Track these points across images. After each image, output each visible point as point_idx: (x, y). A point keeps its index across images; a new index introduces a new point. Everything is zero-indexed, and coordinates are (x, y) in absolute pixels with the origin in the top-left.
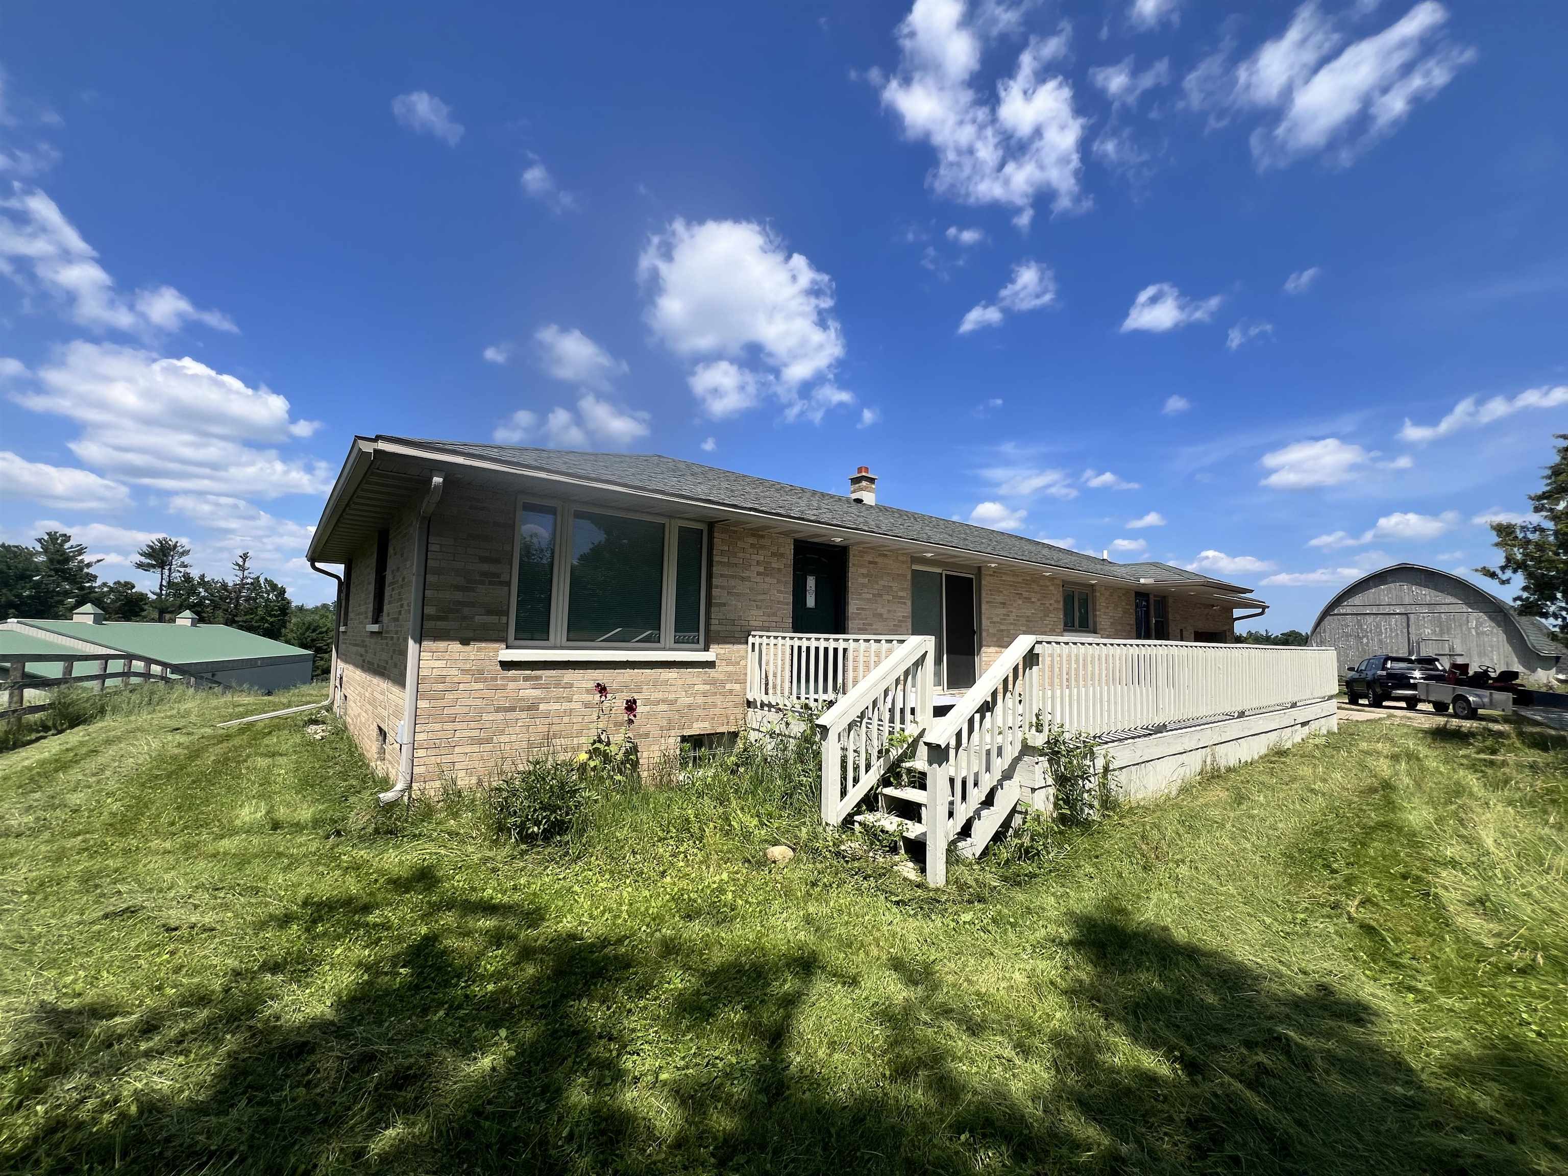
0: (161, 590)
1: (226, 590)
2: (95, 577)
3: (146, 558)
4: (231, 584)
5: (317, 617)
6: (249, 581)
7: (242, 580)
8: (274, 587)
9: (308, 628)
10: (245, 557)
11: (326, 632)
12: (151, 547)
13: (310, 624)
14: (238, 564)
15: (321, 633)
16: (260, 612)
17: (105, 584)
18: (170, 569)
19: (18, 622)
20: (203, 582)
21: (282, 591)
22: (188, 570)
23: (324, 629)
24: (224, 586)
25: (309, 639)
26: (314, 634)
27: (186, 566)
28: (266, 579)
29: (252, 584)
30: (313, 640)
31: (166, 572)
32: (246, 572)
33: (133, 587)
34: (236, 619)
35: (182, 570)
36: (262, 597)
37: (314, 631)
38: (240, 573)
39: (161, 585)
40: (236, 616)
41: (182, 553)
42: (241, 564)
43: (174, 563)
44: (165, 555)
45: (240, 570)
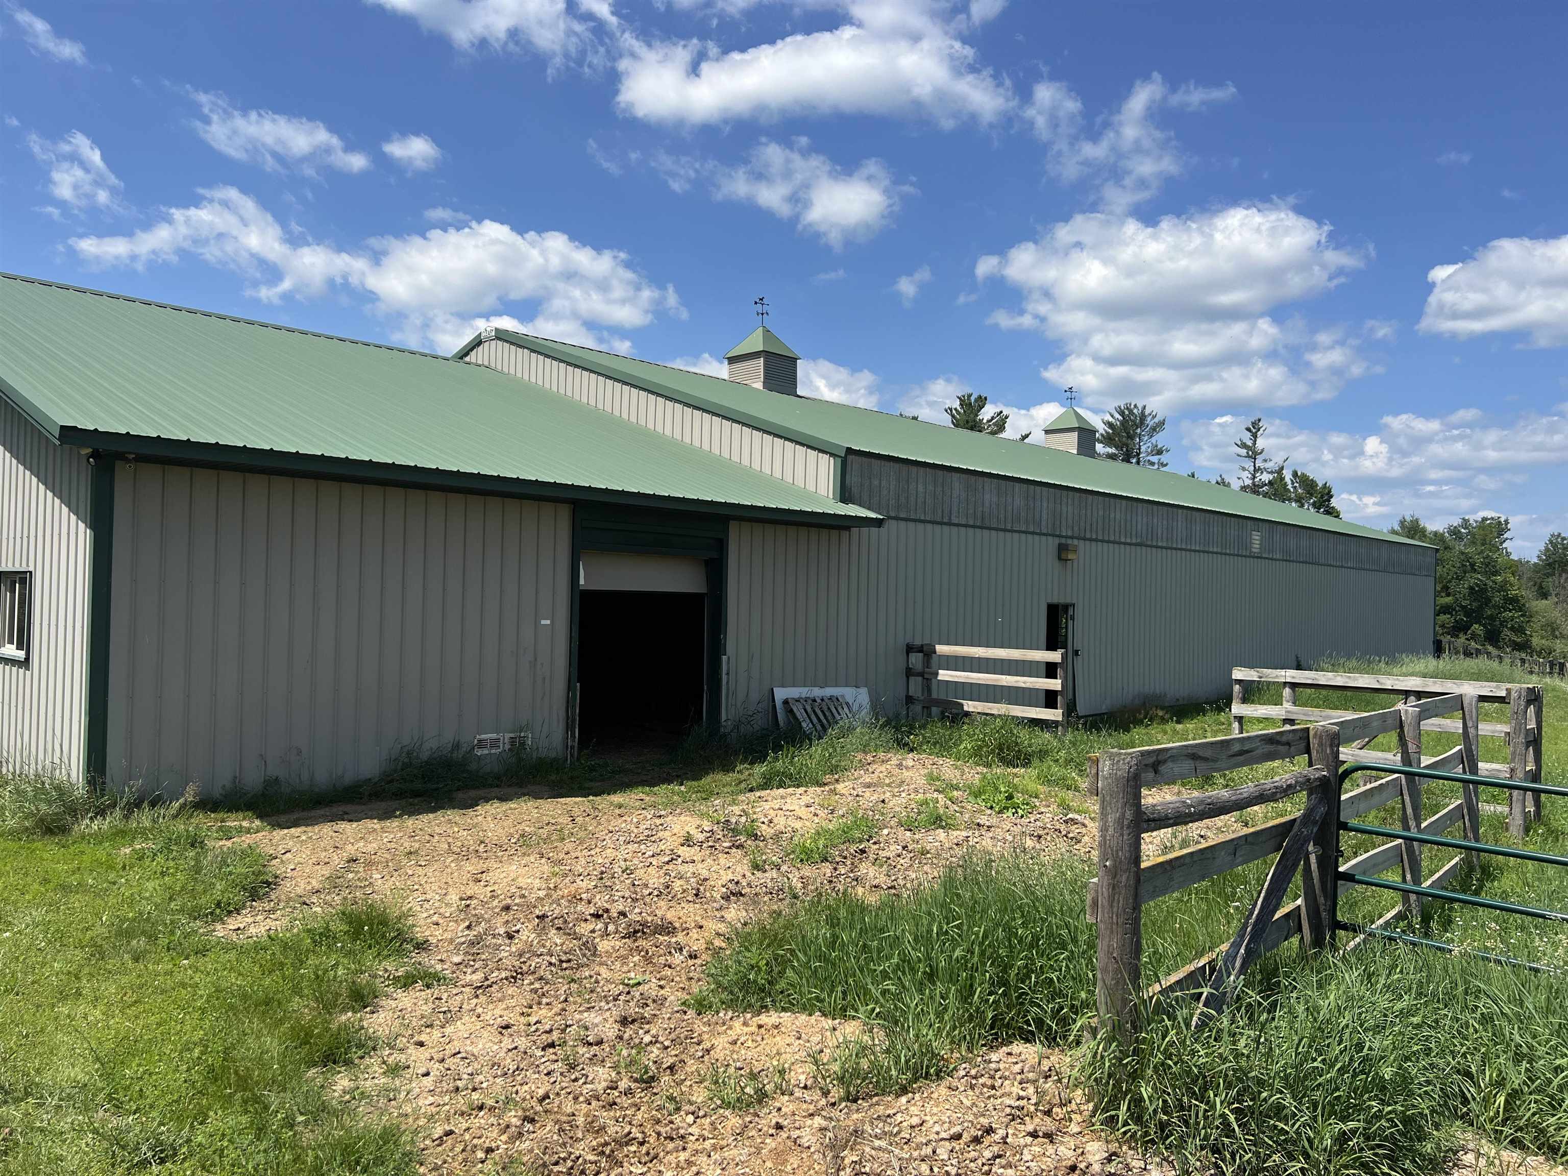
6: (1266, 477)
7: (1254, 477)
8: (1309, 485)
10: (1255, 427)
12: (1110, 425)
14: (1244, 446)
27: (1160, 452)
28: (1295, 474)
29: (1270, 483)
32: (1259, 459)
38: (1248, 463)
41: (1154, 429)
42: (1250, 443)
43: (1143, 449)
44: (1131, 437)
45: (1248, 456)
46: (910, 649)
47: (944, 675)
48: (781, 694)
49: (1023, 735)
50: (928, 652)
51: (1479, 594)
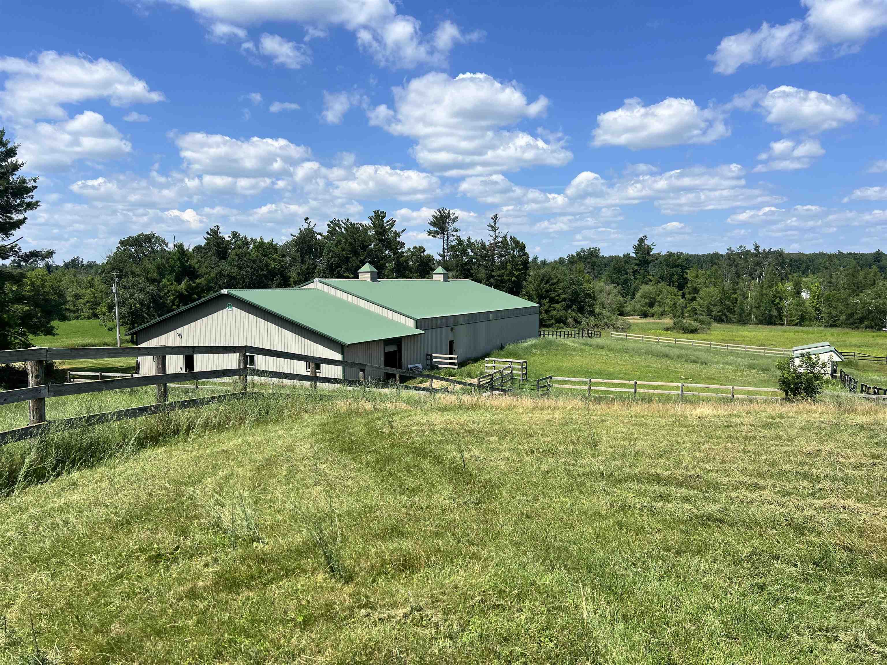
0: (444, 252)
1: (485, 249)
2: (404, 244)
3: (434, 226)
4: (487, 244)
5: (549, 270)
6: (500, 240)
7: (495, 239)
8: (517, 243)
9: (542, 280)
10: (495, 218)
11: (557, 283)
12: (435, 217)
13: (544, 276)
14: (491, 226)
15: (553, 284)
16: (509, 266)
17: (409, 249)
18: (448, 234)
19: (320, 282)
20: (470, 245)
21: (522, 248)
22: (458, 234)
23: (555, 281)
24: (483, 246)
25: (544, 290)
26: (547, 286)
27: (456, 231)
28: (511, 237)
29: (502, 242)
30: (547, 291)
31: (446, 236)
32: (497, 232)
33: (424, 251)
34: (493, 274)
35: (454, 234)
36: (509, 253)
37: (547, 282)
38: (492, 233)
39: (444, 248)
40: (493, 271)
41: (454, 220)
42: (493, 225)
43: (450, 229)
44: (444, 223)
45: (493, 230)
46: (427, 355)
47: (434, 360)
48: (409, 366)
49: (452, 371)
50: (431, 355)
51: (575, 293)
